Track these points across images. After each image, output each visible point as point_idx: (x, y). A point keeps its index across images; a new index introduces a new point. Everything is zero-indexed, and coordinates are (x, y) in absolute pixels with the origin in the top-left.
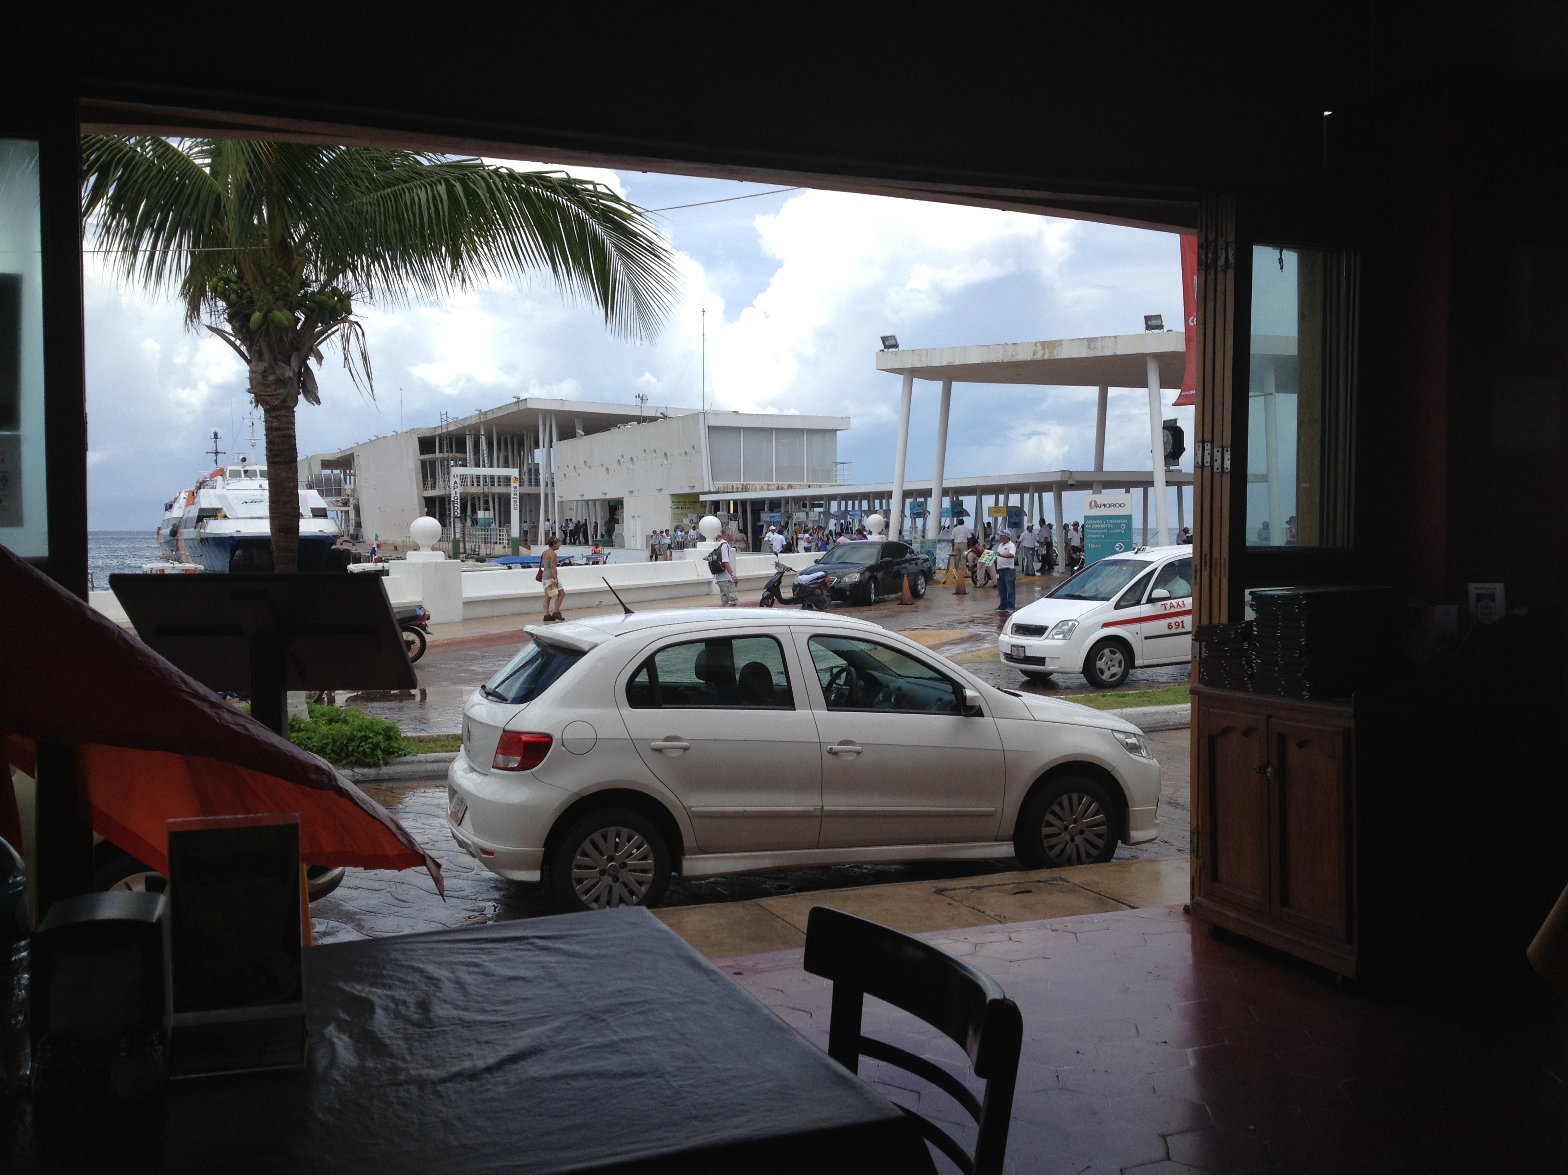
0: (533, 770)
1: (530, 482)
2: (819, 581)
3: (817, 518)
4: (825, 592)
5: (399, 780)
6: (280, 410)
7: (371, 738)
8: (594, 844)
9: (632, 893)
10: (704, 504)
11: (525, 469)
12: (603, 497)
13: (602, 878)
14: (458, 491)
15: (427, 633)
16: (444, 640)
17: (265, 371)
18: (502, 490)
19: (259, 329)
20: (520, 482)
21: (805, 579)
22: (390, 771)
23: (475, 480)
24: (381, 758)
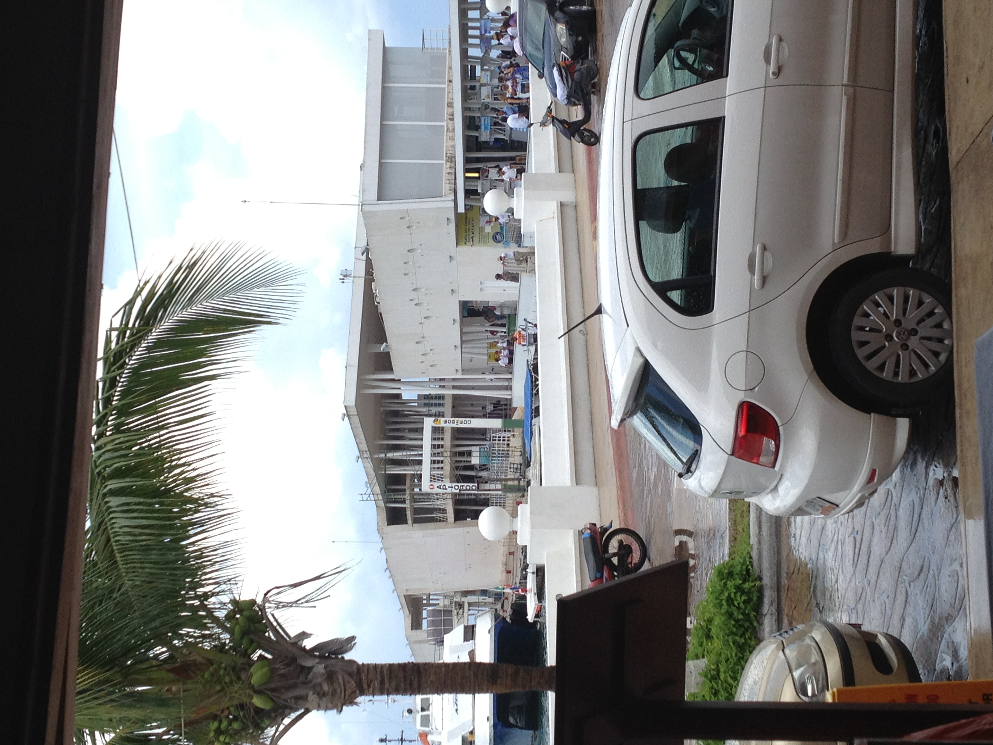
0: (779, 423)
1: (440, 405)
2: (564, 74)
3: (489, 73)
4: (578, 67)
5: (779, 565)
6: (361, 680)
7: (729, 595)
8: (870, 357)
9: (931, 314)
10: (468, 207)
11: (424, 410)
12: (458, 325)
13: (910, 347)
14: (448, 484)
15: (611, 526)
16: (619, 508)
17: (318, 694)
18: (448, 436)
19: (272, 699)
20: (439, 416)
21: (561, 92)
22: (768, 574)
23: (436, 466)
24: (753, 584)
